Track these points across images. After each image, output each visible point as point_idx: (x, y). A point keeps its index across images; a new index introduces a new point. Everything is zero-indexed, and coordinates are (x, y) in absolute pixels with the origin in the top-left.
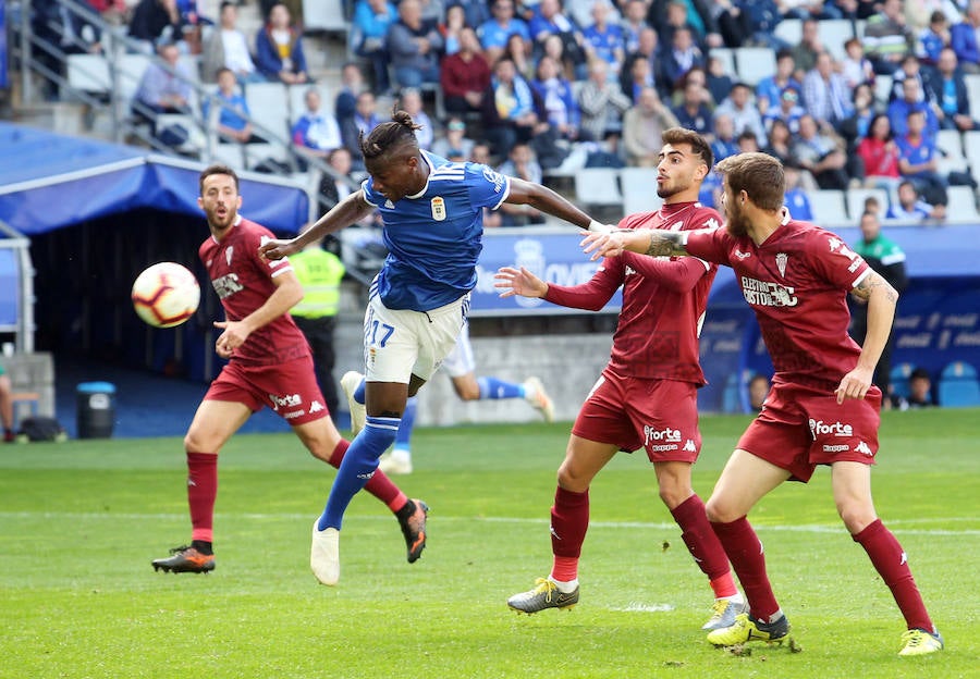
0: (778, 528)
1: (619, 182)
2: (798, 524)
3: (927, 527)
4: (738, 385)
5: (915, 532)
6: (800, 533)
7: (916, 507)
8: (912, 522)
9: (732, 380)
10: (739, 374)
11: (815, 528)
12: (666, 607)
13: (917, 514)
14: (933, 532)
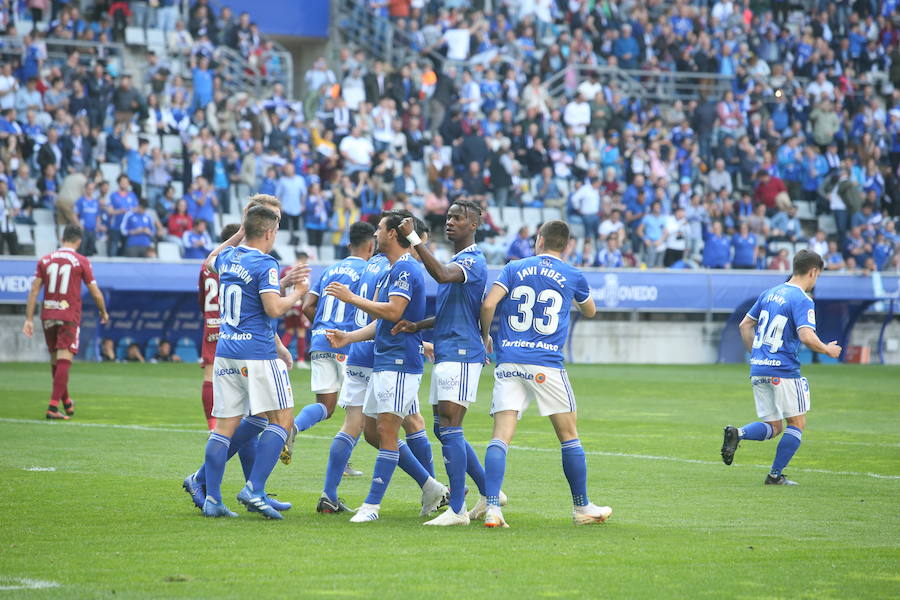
0: (116, 426)
1: (32, 233)
2: (125, 424)
3: (198, 428)
4: (94, 346)
5: (190, 431)
6: (127, 429)
7: (192, 417)
8: (189, 425)
9: (91, 342)
10: (95, 339)
11: (136, 427)
12: (53, 469)
13: (191, 421)
14: (200, 432)
